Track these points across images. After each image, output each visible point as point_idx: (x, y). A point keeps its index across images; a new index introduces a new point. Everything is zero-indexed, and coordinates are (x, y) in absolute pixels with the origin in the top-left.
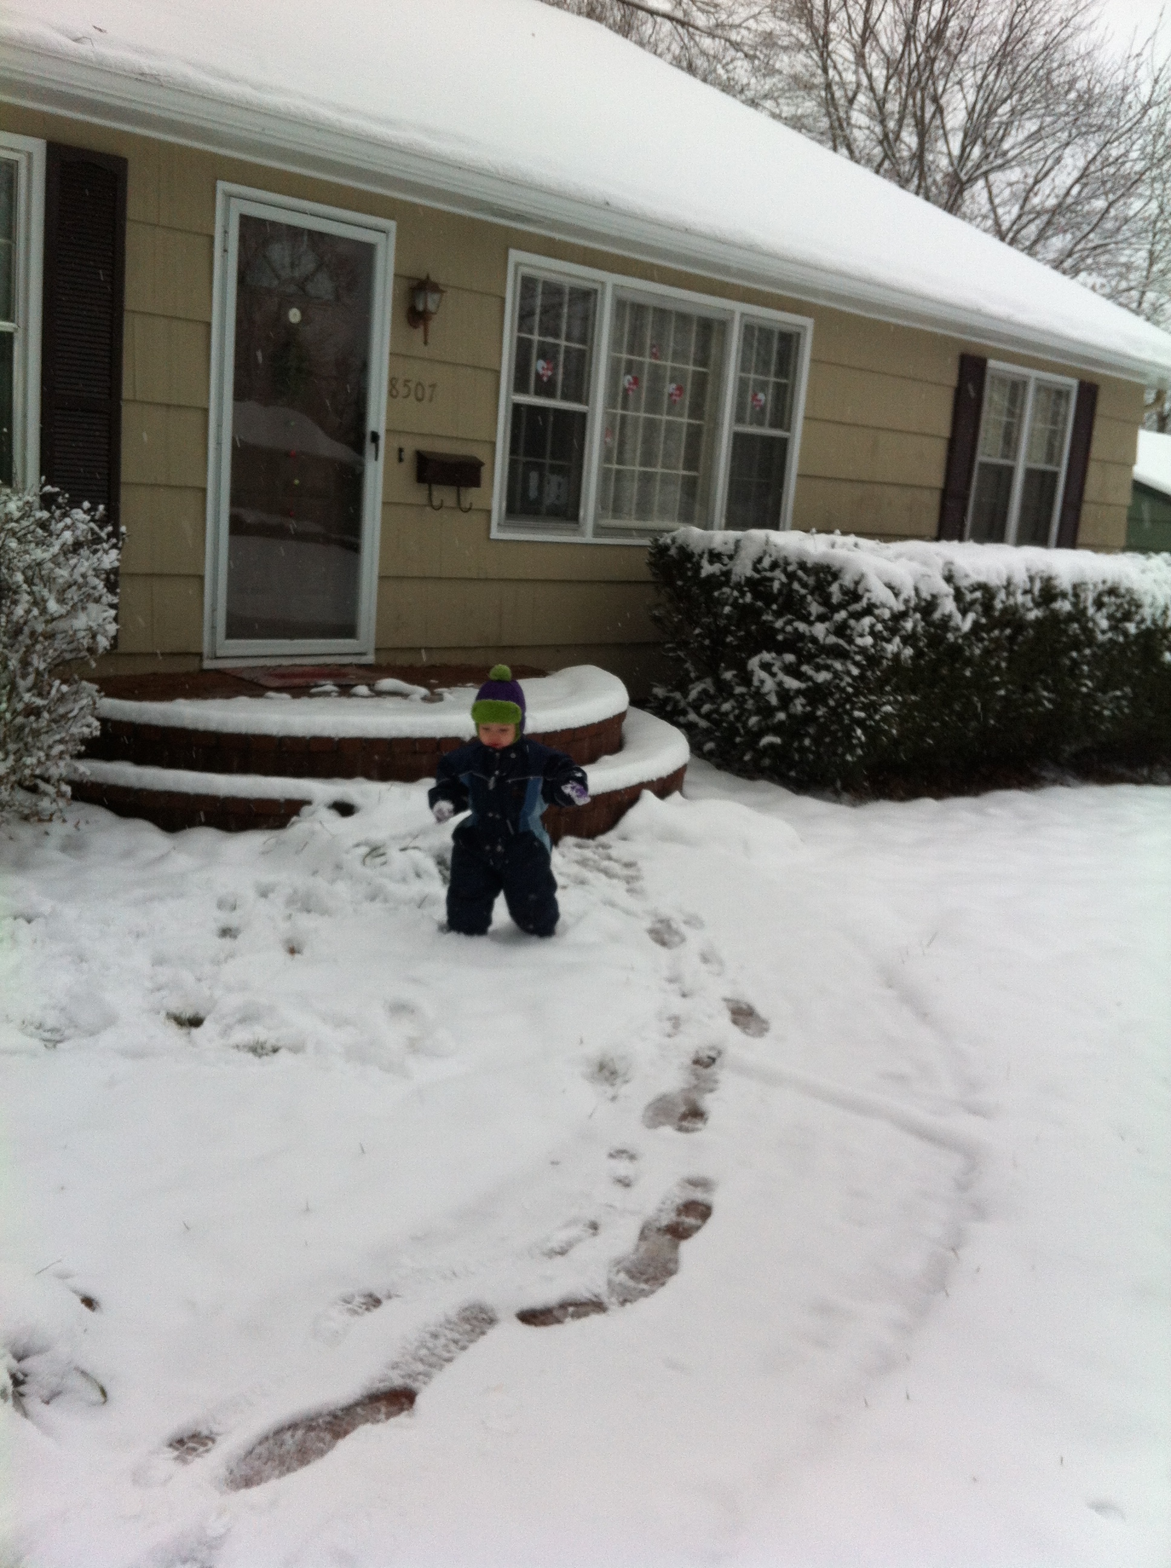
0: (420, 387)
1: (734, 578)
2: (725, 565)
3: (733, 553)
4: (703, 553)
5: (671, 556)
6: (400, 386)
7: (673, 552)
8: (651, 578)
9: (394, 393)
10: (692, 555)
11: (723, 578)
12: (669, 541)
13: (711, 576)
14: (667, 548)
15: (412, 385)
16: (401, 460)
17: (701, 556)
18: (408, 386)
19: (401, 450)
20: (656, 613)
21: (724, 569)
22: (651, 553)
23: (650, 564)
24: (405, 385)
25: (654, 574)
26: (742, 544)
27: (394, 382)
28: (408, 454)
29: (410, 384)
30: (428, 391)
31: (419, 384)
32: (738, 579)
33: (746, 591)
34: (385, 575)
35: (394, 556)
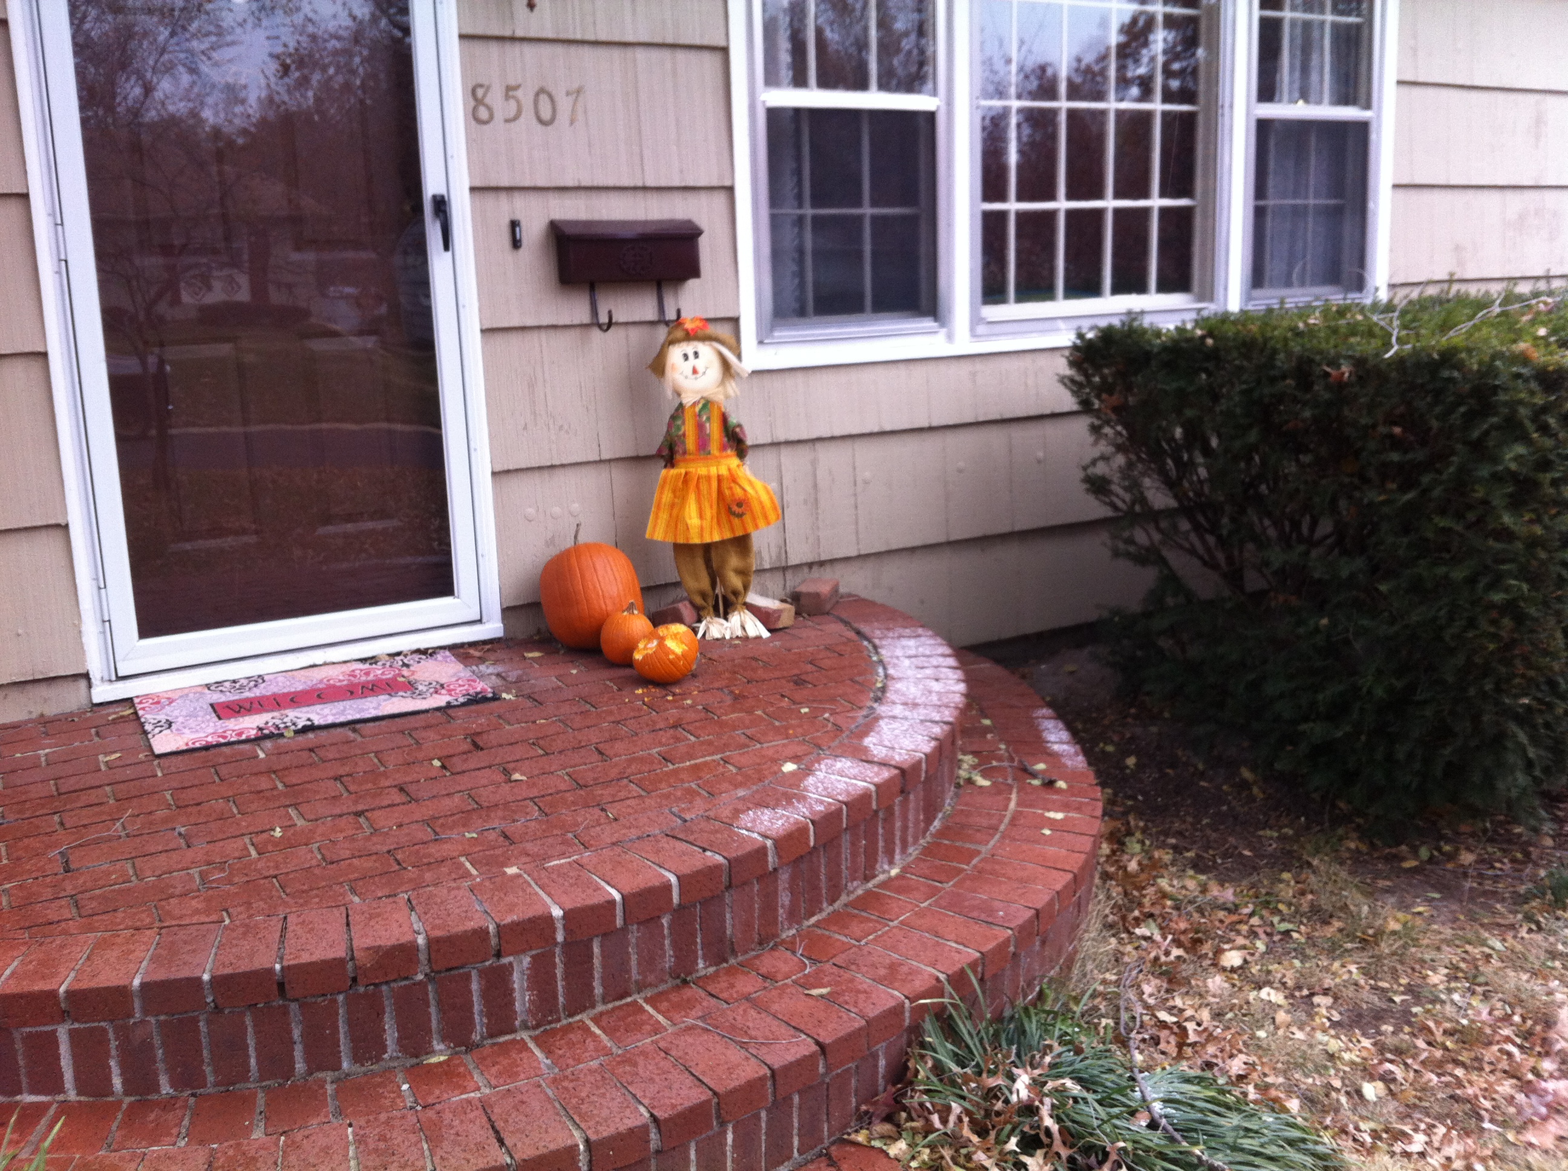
0: (544, 99)
6: (495, 97)
9: (483, 113)
15: (525, 96)
16: (516, 244)
18: (514, 97)
19: (514, 225)
22: (1071, 361)
24: (507, 97)
25: (1079, 400)
27: (480, 92)
28: (534, 230)
29: (519, 93)
30: (564, 104)
31: (542, 91)
34: (506, 468)
35: (525, 428)
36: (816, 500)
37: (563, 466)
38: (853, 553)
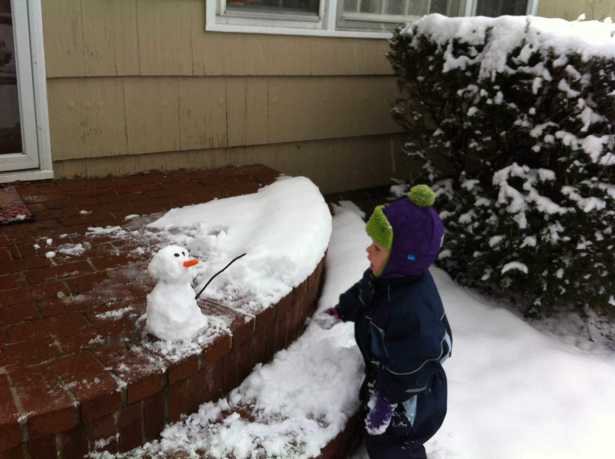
1: (483, 74)
2: (473, 58)
3: (483, 43)
4: (447, 44)
5: (413, 48)
7: (414, 43)
8: (392, 72)
10: (435, 46)
11: (468, 74)
12: (410, 31)
13: (455, 72)
14: (408, 39)
17: (444, 48)
20: (397, 109)
21: (471, 62)
22: (392, 46)
23: (390, 56)
25: (395, 68)
26: (494, 31)
32: (488, 75)
33: (497, 91)
34: (55, 76)
35: (69, 52)
36: (246, 111)
37: (93, 77)
38: (265, 142)
